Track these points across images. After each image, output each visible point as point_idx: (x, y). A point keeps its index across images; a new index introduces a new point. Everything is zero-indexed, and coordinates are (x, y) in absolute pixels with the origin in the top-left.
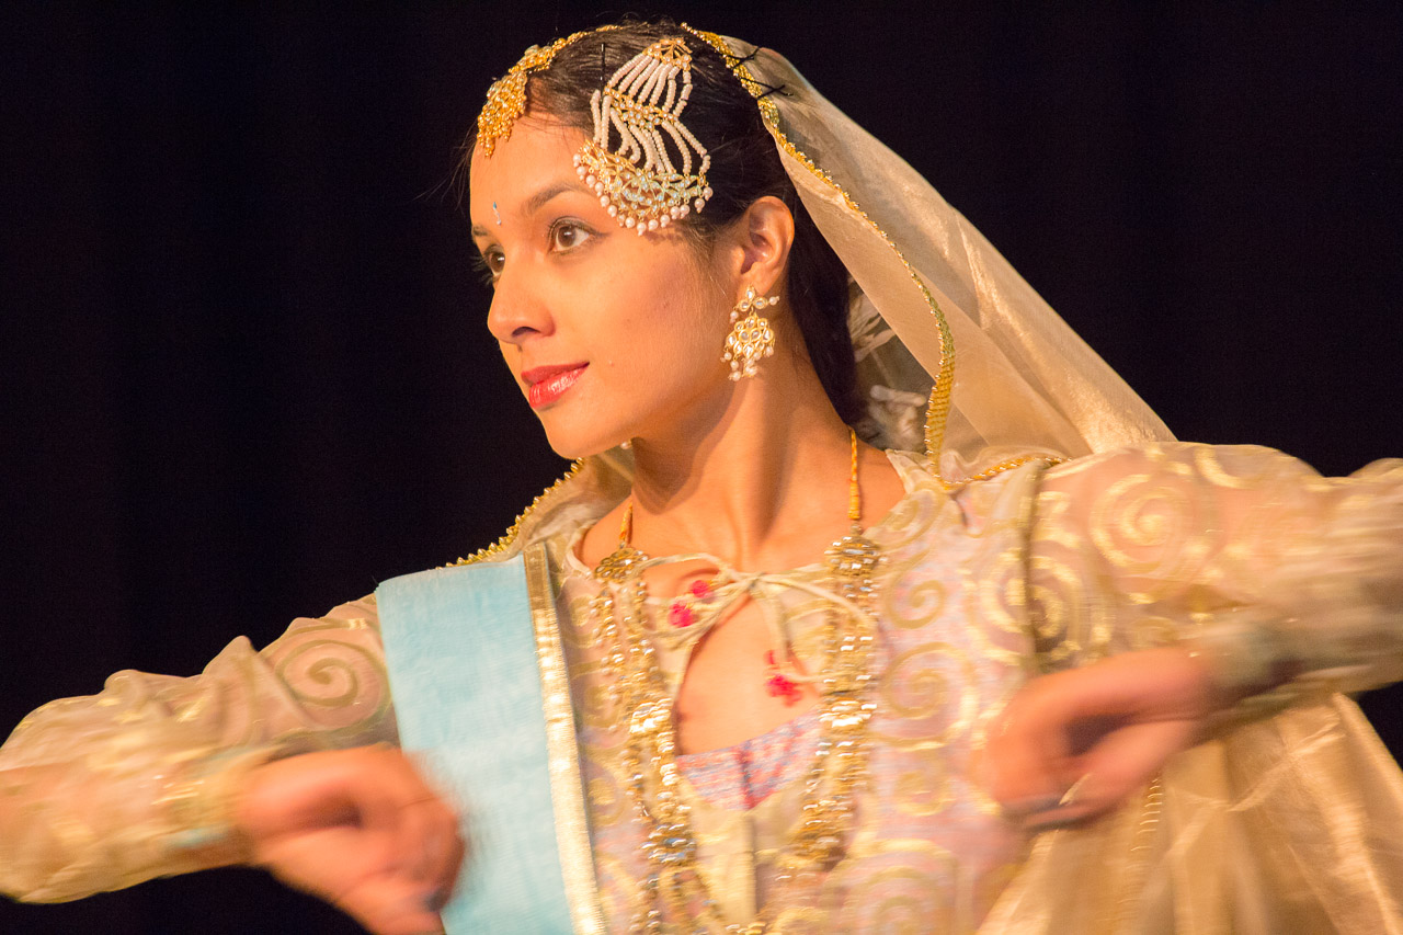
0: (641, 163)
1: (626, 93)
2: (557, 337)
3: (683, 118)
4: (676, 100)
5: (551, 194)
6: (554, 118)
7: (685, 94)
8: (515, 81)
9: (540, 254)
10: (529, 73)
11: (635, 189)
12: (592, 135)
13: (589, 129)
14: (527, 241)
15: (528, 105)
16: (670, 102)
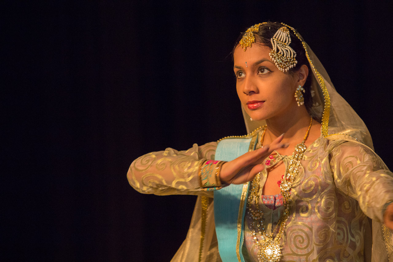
0: (283, 55)
1: (278, 39)
2: (260, 94)
3: (290, 45)
5: (262, 61)
6: (262, 44)
7: (290, 40)
8: (251, 34)
9: (256, 74)
10: (254, 32)
11: (283, 61)
12: (272, 49)
13: (271, 47)
14: (253, 71)
15: (255, 40)
16: (287, 42)
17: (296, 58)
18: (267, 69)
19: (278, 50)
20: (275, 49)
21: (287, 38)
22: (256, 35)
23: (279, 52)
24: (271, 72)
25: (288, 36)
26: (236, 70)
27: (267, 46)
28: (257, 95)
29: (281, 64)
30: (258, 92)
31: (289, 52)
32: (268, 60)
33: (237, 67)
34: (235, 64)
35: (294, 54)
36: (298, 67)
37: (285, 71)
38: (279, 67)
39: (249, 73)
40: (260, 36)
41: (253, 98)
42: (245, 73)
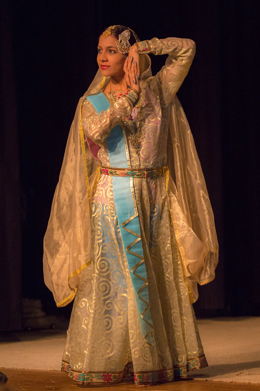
2: (108, 62)
3: (129, 40)
4: (129, 38)
6: (114, 36)
7: (129, 37)
8: (110, 30)
10: (111, 29)
11: (122, 48)
12: (118, 40)
14: (107, 51)
15: (111, 34)
16: (128, 38)
18: (114, 51)
21: (128, 36)
22: (112, 31)
23: (121, 43)
24: (115, 52)
25: (129, 35)
27: (116, 38)
28: (107, 62)
29: (121, 49)
33: (99, 47)
37: (122, 53)
38: (120, 50)
39: (104, 51)
40: (115, 32)
41: (104, 64)
42: (102, 50)
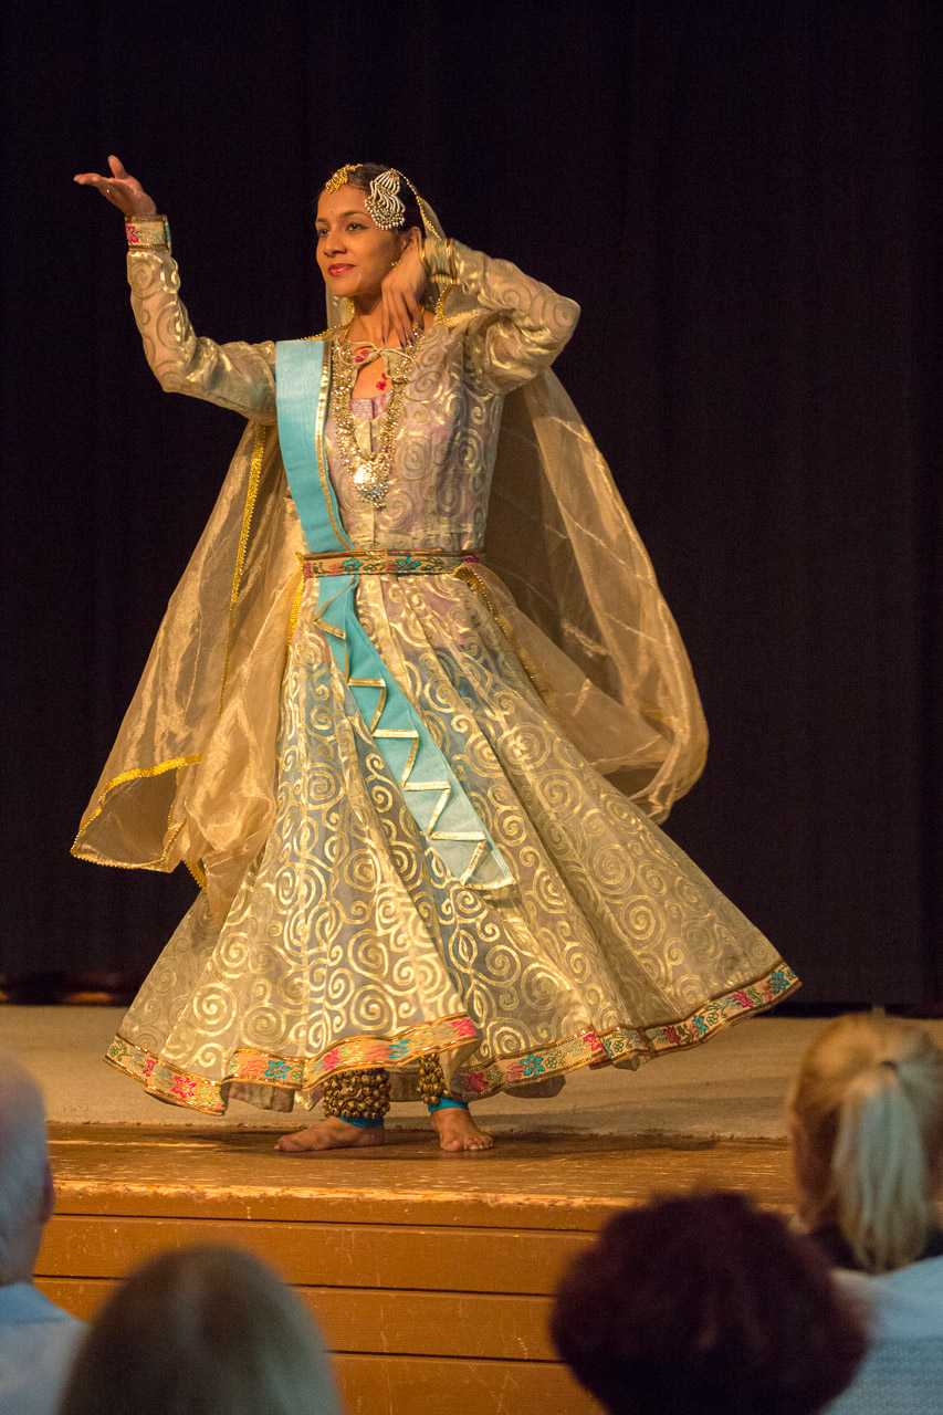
0: (385, 206)
1: (380, 183)
2: (348, 254)
5: (352, 213)
6: (357, 187)
7: (398, 188)
8: (344, 175)
9: (344, 229)
10: (348, 173)
11: (383, 214)
12: (370, 195)
13: (369, 192)
15: (350, 183)
16: (393, 190)
17: (404, 214)
18: (361, 226)
19: (378, 198)
20: (374, 195)
21: (395, 185)
22: (352, 177)
23: (380, 201)
25: (396, 183)
26: (318, 225)
27: (365, 190)
28: (343, 256)
29: (380, 218)
30: (345, 252)
31: (395, 204)
32: (361, 213)
34: (318, 217)
35: (401, 209)
36: (404, 228)
37: (385, 228)
38: (377, 221)
39: (335, 228)
